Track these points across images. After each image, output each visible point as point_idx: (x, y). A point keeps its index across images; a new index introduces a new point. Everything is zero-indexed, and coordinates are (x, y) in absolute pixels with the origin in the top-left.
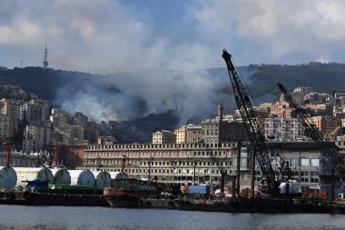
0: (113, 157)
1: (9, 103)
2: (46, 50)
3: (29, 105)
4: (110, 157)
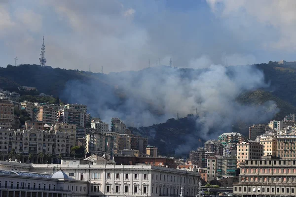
0: (280, 174)
1: (45, 108)
2: (43, 45)
3: (66, 110)
4: (275, 174)
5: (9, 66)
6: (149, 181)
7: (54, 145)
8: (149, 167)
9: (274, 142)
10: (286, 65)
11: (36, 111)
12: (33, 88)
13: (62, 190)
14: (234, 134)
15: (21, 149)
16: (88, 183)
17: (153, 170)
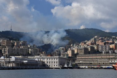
3: (22, 42)
4: (86, 58)
5: (3, 31)
6: (58, 60)
7: (23, 52)
8: (58, 57)
9: (77, 50)
10: (72, 30)
11: (14, 43)
12: (11, 37)
13: (37, 63)
14: (63, 48)
15: (15, 53)
16: (42, 61)
17: (59, 58)
